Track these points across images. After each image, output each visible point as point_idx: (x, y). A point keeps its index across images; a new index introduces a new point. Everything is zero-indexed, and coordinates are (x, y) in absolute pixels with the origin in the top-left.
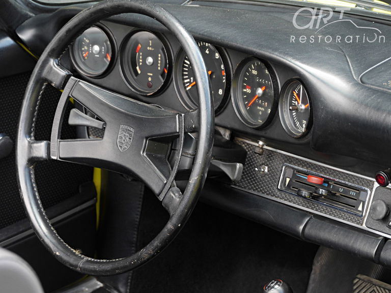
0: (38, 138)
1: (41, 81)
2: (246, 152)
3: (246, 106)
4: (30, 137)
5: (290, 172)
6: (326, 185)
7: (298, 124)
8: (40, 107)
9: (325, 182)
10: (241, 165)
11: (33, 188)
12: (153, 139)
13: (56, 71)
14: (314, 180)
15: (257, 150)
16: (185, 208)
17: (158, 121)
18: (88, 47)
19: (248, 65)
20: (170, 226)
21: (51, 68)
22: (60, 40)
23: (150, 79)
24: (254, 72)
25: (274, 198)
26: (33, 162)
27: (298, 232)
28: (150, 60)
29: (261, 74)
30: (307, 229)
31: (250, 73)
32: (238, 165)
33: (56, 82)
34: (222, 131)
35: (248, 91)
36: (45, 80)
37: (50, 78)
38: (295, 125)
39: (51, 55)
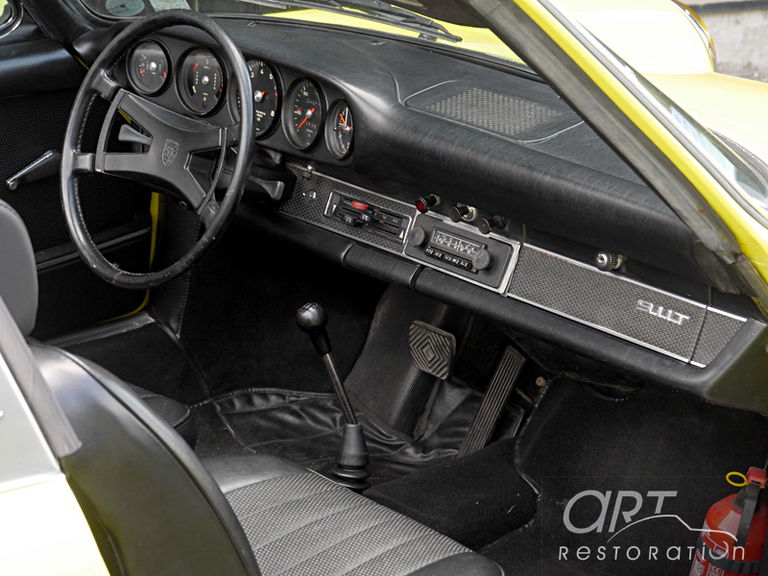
0: (84, 151)
1: (90, 92)
2: (296, 178)
3: (295, 128)
4: (76, 149)
5: (337, 199)
6: (371, 212)
7: (343, 146)
8: (88, 118)
9: (368, 209)
10: (282, 183)
11: (75, 200)
12: (197, 154)
13: (106, 82)
14: (358, 206)
15: (306, 175)
16: (220, 221)
17: (202, 135)
18: (146, 64)
19: (299, 85)
20: (205, 239)
21: (101, 79)
22: (112, 50)
23: (205, 99)
24: (306, 94)
25: (319, 225)
26: (77, 173)
27: (340, 260)
28: (206, 79)
29: (312, 97)
30: (348, 257)
31: (302, 94)
32: (279, 183)
33: (105, 94)
34: (272, 154)
35: (299, 113)
36: (95, 91)
37: (99, 89)
38: (340, 147)
39: (102, 65)
